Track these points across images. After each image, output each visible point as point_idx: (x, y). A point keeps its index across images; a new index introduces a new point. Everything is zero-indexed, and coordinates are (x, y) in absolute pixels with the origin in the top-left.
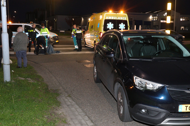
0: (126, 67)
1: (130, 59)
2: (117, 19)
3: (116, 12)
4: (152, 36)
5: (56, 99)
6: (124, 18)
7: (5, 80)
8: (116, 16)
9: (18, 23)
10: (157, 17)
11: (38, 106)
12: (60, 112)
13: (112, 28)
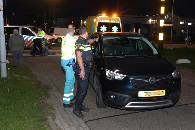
0: (101, 63)
1: (106, 56)
2: (110, 22)
3: (110, 15)
4: (128, 38)
5: (47, 92)
6: (117, 22)
7: (2, 76)
8: (109, 19)
9: (15, 25)
10: (156, 20)
11: (29, 97)
12: (48, 101)
13: (105, 31)
